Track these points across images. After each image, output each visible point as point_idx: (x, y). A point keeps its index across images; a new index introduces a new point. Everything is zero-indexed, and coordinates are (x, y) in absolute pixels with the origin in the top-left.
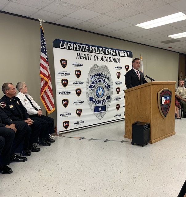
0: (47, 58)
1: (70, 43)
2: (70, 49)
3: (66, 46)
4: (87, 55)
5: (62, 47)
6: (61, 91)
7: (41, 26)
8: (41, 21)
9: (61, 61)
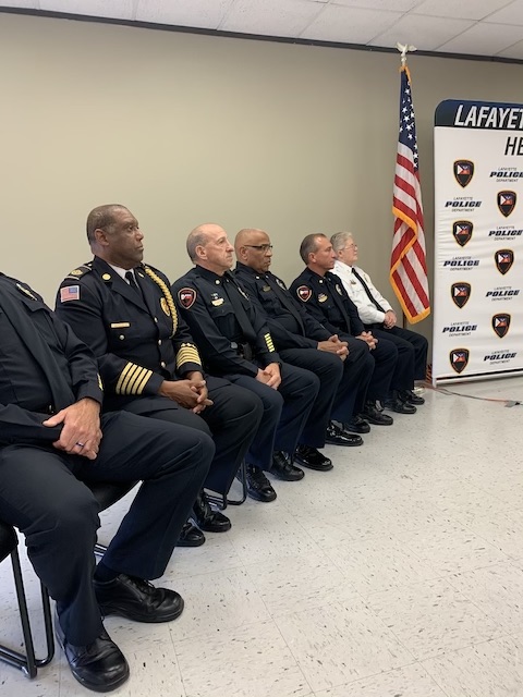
0: (416, 161)
1: (487, 109)
2: (487, 125)
3: (474, 120)
5: (462, 124)
6: (450, 259)
7: (404, 64)
8: (404, 49)
9: (456, 164)
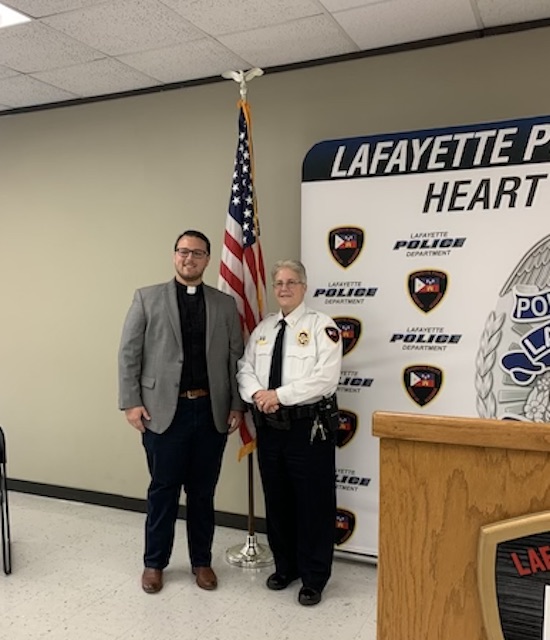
1: (390, 144)
2: (388, 169)
3: (364, 165)
4: (504, 181)
5: (343, 173)
9: (333, 234)
